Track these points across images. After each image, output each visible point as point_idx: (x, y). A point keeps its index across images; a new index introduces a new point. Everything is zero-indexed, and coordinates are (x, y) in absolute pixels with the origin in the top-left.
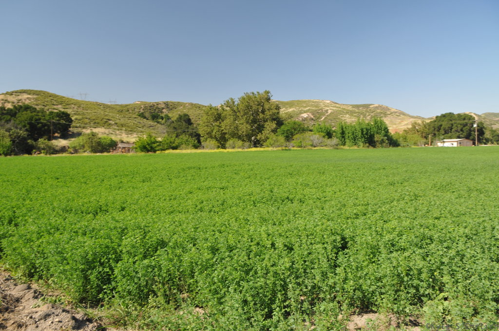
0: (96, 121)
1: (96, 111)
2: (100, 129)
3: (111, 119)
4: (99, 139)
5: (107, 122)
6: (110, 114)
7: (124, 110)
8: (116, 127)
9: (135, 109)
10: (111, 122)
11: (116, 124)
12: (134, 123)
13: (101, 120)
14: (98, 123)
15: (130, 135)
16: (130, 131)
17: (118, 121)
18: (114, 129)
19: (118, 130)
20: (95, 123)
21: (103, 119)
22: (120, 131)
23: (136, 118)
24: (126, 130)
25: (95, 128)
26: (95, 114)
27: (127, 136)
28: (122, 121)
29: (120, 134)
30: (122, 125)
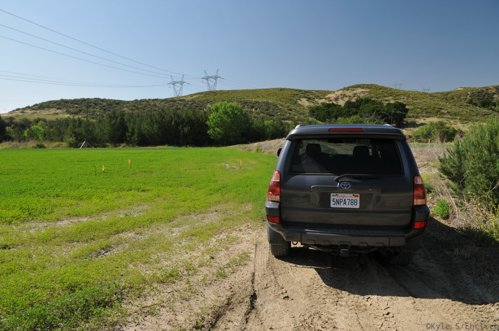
0: (428, 110)
1: (425, 100)
2: (433, 118)
3: (442, 108)
4: (448, 128)
5: (439, 111)
6: (440, 103)
7: (447, 97)
8: (449, 116)
10: (443, 111)
11: (449, 113)
12: (466, 112)
13: (433, 110)
14: (430, 113)
15: (465, 125)
16: (465, 120)
17: (450, 110)
18: (448, 118)
19: (452, 119)
20: (427, 112)
21: (435, 108)
22: (454, 120)
23: (467, 106)
24: (460, 119)
25: (428, 117)
26: (425, 103)
27: (462, 125)
28: (454, 110)
29: (456, 123)
30: (456, 114)
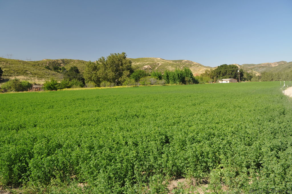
0: (18, 72)
1: (18, 65)
2: (21, 76)
3: (28, 70)
4: (21, 83)
5: (25, 72)
6: (27, 67)
7: (36, 64)
8: (31, 75)
9: (43, 64)
10: (28, 72)
11: (31, 73)
12: (43, 73)
13: (22, 71)
14: (20, 73)
15: (40, 80)
16: (41, 77)
17: (32, 72)
18: (31, 76)
19: (33, 77)
20: (18, 73)
21: (23, 70)
22: (34, 77)
23: (44, 69)
24: (37, 77)
25: (18, 76)
26: (18, 67)
27: (38, 80)
28: (35, 71)
29: (34, 79)
30: (35, 74)
